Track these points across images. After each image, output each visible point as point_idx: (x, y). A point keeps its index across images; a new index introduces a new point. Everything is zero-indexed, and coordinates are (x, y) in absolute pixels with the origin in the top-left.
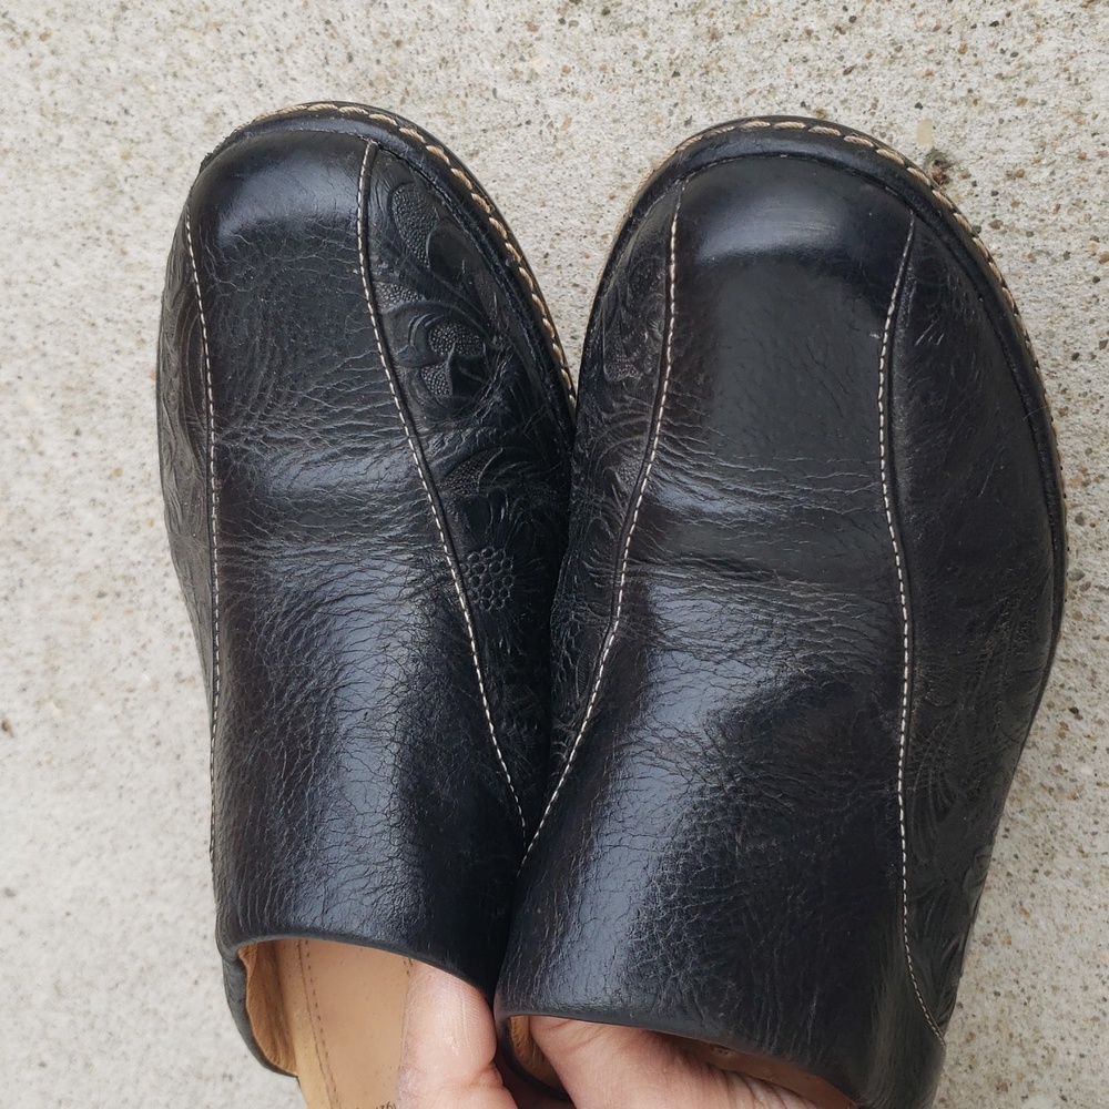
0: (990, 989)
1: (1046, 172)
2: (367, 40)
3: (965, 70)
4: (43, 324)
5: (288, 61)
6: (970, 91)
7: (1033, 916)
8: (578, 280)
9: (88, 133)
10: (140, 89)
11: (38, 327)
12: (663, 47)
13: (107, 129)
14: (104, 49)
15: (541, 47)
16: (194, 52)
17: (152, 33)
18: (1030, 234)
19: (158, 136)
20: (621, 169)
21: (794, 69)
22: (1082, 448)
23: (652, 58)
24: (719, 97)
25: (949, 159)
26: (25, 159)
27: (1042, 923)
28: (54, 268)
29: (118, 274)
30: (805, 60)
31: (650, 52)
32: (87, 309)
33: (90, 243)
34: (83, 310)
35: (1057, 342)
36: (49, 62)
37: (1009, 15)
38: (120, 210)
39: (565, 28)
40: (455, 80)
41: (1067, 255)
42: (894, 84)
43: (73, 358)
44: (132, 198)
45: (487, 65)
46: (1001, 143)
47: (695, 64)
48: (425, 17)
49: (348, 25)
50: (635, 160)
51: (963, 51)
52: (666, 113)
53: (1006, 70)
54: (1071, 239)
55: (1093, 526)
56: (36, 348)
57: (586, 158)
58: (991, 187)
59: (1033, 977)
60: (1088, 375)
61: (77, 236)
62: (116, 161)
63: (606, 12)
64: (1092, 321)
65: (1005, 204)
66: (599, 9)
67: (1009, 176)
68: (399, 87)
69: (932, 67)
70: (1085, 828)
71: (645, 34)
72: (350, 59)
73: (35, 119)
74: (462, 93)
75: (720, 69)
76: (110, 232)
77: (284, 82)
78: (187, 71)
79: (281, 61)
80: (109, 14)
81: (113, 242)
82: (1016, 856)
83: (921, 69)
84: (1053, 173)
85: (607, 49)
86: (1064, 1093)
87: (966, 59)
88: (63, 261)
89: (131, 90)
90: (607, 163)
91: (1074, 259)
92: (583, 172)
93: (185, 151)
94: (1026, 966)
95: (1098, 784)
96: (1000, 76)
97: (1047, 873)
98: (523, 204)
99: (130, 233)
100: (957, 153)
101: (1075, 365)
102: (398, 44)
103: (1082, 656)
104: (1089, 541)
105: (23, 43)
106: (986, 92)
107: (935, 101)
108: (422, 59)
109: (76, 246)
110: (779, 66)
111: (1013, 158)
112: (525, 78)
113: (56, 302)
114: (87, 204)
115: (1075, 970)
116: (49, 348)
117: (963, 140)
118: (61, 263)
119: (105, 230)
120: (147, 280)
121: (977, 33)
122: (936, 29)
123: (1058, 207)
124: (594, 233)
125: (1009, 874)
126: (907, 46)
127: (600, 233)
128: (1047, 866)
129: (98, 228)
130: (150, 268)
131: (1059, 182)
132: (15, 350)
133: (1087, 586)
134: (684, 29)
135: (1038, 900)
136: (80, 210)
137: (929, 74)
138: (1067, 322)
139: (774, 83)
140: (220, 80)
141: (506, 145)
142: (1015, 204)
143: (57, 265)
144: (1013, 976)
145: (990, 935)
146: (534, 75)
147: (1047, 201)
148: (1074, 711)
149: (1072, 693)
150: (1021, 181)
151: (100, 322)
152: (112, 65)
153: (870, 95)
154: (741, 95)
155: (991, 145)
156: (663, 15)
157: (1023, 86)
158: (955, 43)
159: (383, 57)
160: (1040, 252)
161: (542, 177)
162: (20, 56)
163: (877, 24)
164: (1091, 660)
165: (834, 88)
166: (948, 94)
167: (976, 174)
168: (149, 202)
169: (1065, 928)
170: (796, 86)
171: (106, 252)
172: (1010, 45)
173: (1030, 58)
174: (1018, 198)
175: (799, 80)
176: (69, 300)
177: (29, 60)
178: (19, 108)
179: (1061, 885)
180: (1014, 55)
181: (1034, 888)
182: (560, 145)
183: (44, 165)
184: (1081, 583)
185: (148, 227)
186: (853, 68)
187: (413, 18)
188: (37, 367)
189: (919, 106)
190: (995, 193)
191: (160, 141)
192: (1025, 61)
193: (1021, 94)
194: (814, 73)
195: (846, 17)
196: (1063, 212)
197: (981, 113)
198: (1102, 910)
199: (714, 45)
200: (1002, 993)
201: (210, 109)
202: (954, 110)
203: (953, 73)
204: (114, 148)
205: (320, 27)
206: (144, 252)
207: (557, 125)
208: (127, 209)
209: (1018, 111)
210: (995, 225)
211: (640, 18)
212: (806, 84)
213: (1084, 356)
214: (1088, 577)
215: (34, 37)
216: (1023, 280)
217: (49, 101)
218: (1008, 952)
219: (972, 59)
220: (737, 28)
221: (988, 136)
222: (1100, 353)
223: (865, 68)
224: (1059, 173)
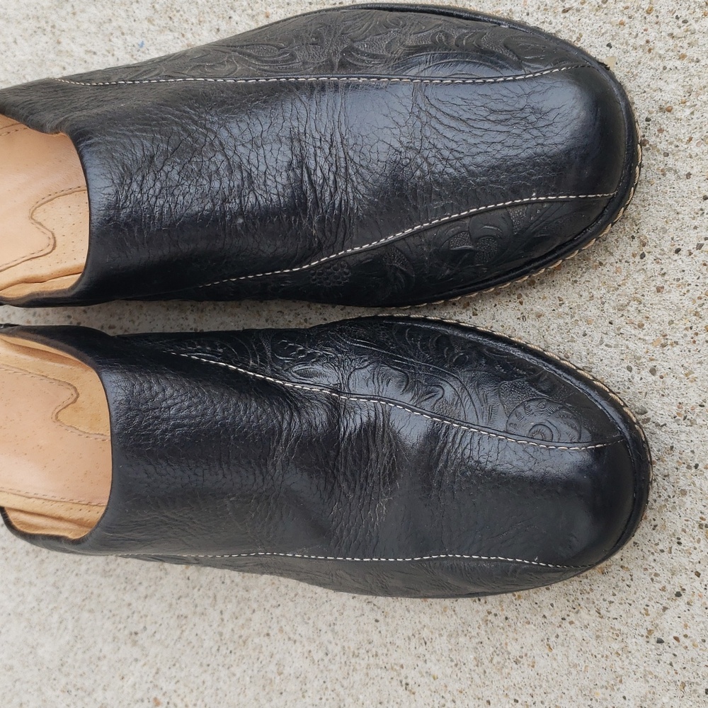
0: (512, 697)
1: (688, 112)
3: (647, 26)
6: (648, 42)
7: (554, 651)
18: (666, 155)
22: (667, 319)
27: (559, 658)
28: (13, 44)
29: (52, 56)
33: (39, 31)
35: (667, 238)
38: (63, 13)
41: (689, 175)
42: (596, 26)
44: (73, 6)
46: (661, 84)
51: (649, 12)
53: (677, 32)
54: (694, 164)
55: (662, 377)
58: (646, 115)
59: (545, 695)
60: (683, 266)
61: (33, 24)
64: (695, 228)
65: (654, 129)
67: (661, 109)
69: (625, 19)
70: (606, 596)
76: (53, 27)
81: (53, 33)
82: (552, 605)
83: (617, 18)
84: (692, 113)
87: (650, 18)
88: (20, 40)
91: (693, 180)
94: (541, 686)
95: (622, 567)
96: (671, 35)
97: (571, 623)
99: (67, 30)
101: (676, 257)
104: (657, 388)
106: (660, 44)
107: (622, 44)
109: (30, 32)
111: (667, 97)
113: (9, 68)
114: (44, 4)
115: (574, 698)
117: (635, 76)
118: (18, 41)
119: (50, 24)
120: (69, 64)
123: (691, 139)
125: (544, 616)
128: (573, 617)
129: (47, 22)
130: (72, 56)
131: (695, 120)
133: (648, 420)
135: (559, 640)
136: (38, 7)
137: (622, 24)
138: (677, 224)
139: (513, 9)
142: (661, 131)
143: (15, 42)
144: (531, 691)
145: (521, 657)
147: (684, 133)
150: (669, 114)
153: (577, 30)
155: (654, 85)
157: (686, 45)
158: (645, 5)
160: (670, 169)
165: (554, 21)
166: (632, 41)
168: (83, 11)
169: (575, 666)
170: (528, 14)
171: (48, 40)
172: (684, 14)
173: (696, 26)
174: (664, 126)
175: (531, 10)
176: (17, 68)
179: (578, 634)
180: (685, 22)
181: (559, 631)
184: (643, 417)
185: (78, 28)
186: (570, 9)
189: (609, 45)
190: (648, 120)
192: (692, 28)
193: (683, 51)
194: (542, 8)
196: (693, 143)
197: (652, 59)
198: (603, 659)
200: (520, 702)
202: (634, 54)
203: (639, 26)
206: (72, 45)
208: (68, 13)
209: (678, 63)
212: (535, 14)
213: (684, 252)
214: (650, 414)
216: (653, 187)
218: (531, 673)
219: (654, 19)
221: (653, 77)
222: (696, 252)
223: (578, 10)
224: (697, 115)
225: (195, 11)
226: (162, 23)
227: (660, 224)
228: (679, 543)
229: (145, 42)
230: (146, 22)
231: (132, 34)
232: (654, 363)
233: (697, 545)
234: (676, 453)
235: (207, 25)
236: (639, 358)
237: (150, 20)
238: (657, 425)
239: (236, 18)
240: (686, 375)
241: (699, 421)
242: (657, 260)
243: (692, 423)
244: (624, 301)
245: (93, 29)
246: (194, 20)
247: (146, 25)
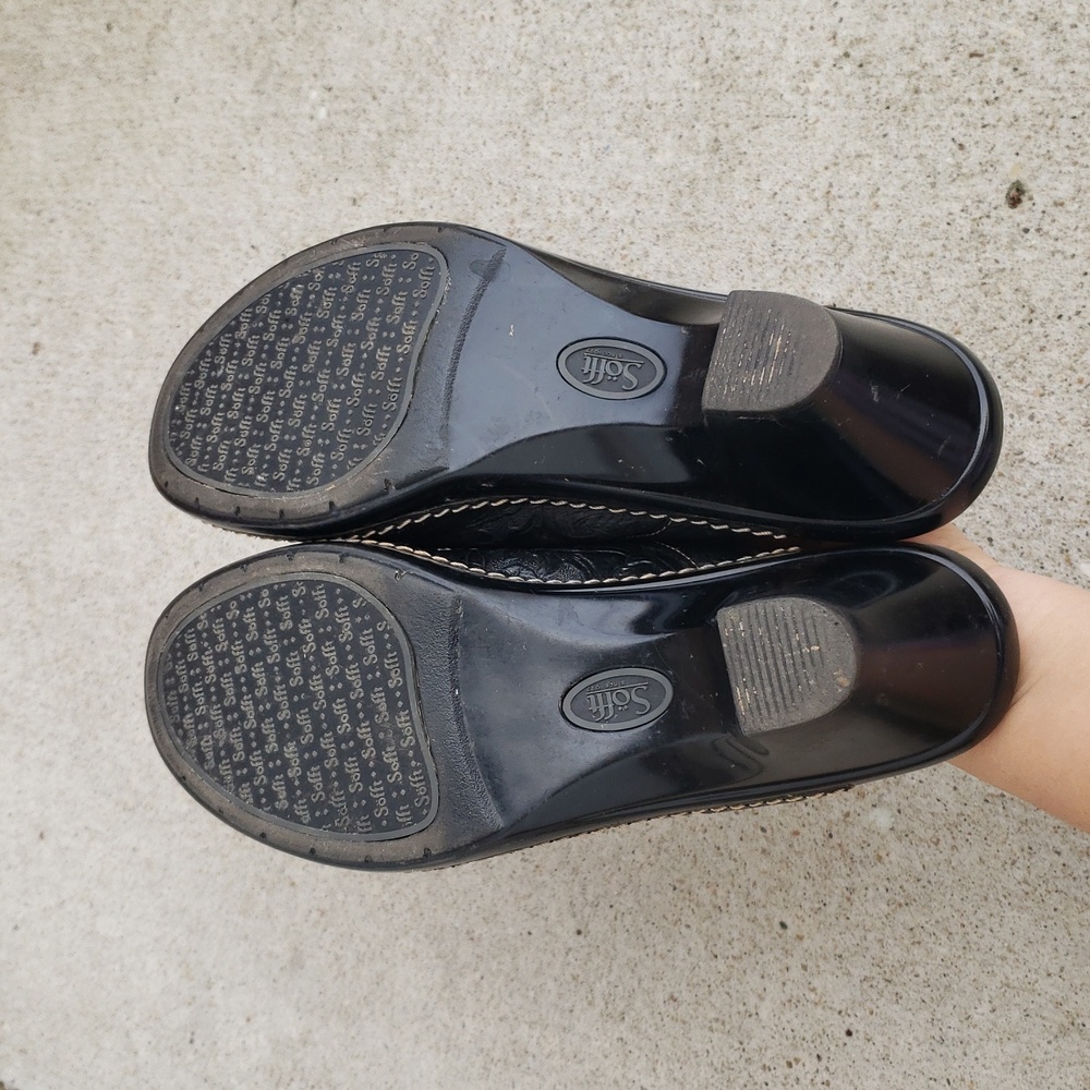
1: (1076, 206)
2: (721, 53)
3: (1049, 139)
4: (460, 177)
5: (671, 55)
6: (1048, 151)
8: (788, 212)
9: (537, 72)
10: (579, 54)
11: (457, 178)
12: (887, 92)
13: (550, 71)
14: (568, 26)
15: (817, 76)
16: (619, 39)
17: (600, 23)
19: (578, 83)
20: (838, 154)
21: (954, 119)
22: (1047, 373)
23: (878, 96)
24: (907, 126)
25: (1025, 188)
26: (493, 78)
28: (482, 146)
30: (963, 115)
31: (878, 93)
32: (491, 174)
33: (510, 135)
34: (488, 174)
35: (1052, 306)
36: (532, 27)
37: (1083, 114)
38: (536, 120)
39: (834, 69)
40: (761, 85)
41: (1073, 256)
42: (1008, 139)
43: (469, 202)
44: (547, 114)
45: (783, 80)
46: (1057, 184)
47: (900, 104)
48: (758, 47)
49: (713, 43)
50: (847, 150)
51: (1051, 129)
52: (874, 127)
53: (1072, 144)
54: (1078, 247)
55: (1038, 423)
56: (449, 191)
57: (820, 143)
58: (1043, 208)
60: (1063, 329)
61: (504, 129)
62: (547, 91)
63: (861, 66)
64: (1076, 298)
65: (1048, 220)
66: (858, 63)
67: (1056, 204)
68: (728, 82)
69: (1032, 134)
71: (878, 83)
72: (707, 61)
73: (509, 57)
74: (763, 93)
75: (913, 110)
76: (525, 131)
77: (663, 66)
78: (610, 49)
79: (666, 54)
80: (579, 8)
81: (524, 137)
83: (1025, 133)
84: (1080, 207)
85: (855, 85)
86: (901, 807)
87: (1052, 133)
88: (489, 142)
89: (573, 53)
90: (831, 149)
91: (1077, 260)
92: (815, 151)
93: (589, 93)
96: (1068, 147)
98: (773, 162)
99: (537, 135)
100: (1030, 186)
101: (1058, 321)
102: (737, 58)
103: (1005, 504)
104: (1034, 431)
105: (522, 13)
106: (1057, 154)
107: (1027, 153)
108: (747, 70)
109: (501, 135)
110: (947, 116)
111: (1061, 194)
112: (802, 91)
113: (474, 166)
114: (518, 112)
116: (457, 193)
117: (1036, 178)
118: (487, 143)
119: (522, 129)
121: (1063, 120)
122: (1041, 113)
123: (1077, 227)
124: (808, 186)
126: (1021, 120)
127: (812, 187)
129: (519, 127)
131: (1082, 213)
132: (436, 190)
133: (1024, 460)
134: (901, 84)
136: (513, 115)
137: (1029, 137)
138: (1061, 295)
139: (941, 124)
140: (627, 58)
141: (777, 127)
142: (1054, 221)
143: (484, 144)
146: (808, 90)
147: (1072, 222)
148: (990, 540)
149: (992, 528)
150: (1061, 208)
151: (495, 183)
152: (568, 36)
153: (992, 142)
154: (920, 126)
155: (1051, 184)
156: (892, 74)
157: (1079, 155)
158: (1049, 122)
159: (726, 64)
160: (1059, 251)
161: (790, 149)
162: (518, 20)
163: (1009, 104)
164: (1010, 508)
165: (974, 134)
166: (1035, 151)
167: (1037, 199)
168: (555, 119)
170: (953, 128)
171: (517, 142)
172: (1079, 130)
174: (1056, 218)
175: (955, 125)
176: (482, 166)
177: (521, 23)
178: (503, 48)
180: (1080, 137)
182: (806, 133)
183: (503, 85)
184: (1020, 457)
185: (548, 133)
186: (987, 125)
187: (752, 46)
188: (445, 203)
189: (1017, 154)
190: (1044, 212)
191: (578, 84)
192: (1084, 141)
193: (1076, 159)
194: (965, 124)
195: (993, 96)
196: (1079, 230)
197: (1050, 165)
199: (915, 96)
201: (615, 72)
202: (1036, 160)
203: (1042, 139)
204: (548, 84)
205: (697, 40)
207: (810, 122)
208: (541, 120)
209: (1072, 169)
210: (1038, 230)
211: (879, 73)
213: (1065, 317)
214: (1026, 455)
215: (530, 11)
217: (523, 48)
219: (1055, 134)
220: (931, 90)
221: (1050, 179)
222: (1074, 318)
223: (994, 126)
224: (1084, 208)
225: (662, 121)
226: (630, 130)
227: (1047, 295)
228: (1042, 568)
229: (611, 146)
230: (614, 129)
231: (600, 138)
232: (1033, 411)
233: (1057, 568)
234: (1046, 487)
235: (670, 133)
236: (1021, 406)
237: (618, 128)
238: (1032, 463)
239: (698, 126)
240: (1059, 420)
241: (1067, 459)
242: (1042, 325)
243: (1061, 461)
244: (1012, 358)
245: (563, 134)
246: (659, 128)
247: (614, 131)
